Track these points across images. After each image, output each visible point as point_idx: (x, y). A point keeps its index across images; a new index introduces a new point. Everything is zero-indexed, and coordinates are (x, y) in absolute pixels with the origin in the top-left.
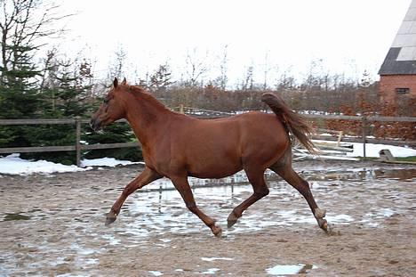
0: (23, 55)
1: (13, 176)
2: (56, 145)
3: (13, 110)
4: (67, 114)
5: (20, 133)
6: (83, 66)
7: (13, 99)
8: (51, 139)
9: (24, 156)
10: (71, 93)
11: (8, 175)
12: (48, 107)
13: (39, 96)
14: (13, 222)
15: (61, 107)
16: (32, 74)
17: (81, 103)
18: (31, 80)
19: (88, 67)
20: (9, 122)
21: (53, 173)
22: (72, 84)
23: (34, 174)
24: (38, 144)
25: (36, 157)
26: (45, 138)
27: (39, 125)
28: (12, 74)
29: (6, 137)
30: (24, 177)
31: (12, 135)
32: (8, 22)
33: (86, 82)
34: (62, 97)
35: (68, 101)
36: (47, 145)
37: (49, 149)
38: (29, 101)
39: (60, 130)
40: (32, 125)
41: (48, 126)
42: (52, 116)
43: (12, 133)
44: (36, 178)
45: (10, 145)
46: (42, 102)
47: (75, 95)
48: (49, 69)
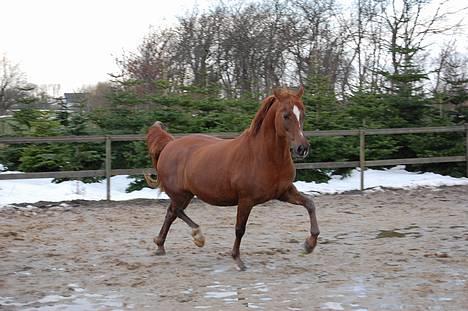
1: (396, 190)
2: (444, 155)
3: (397, 118)
4: (457, 120)
5: (405, 143)
7: (396, 106)
8: (439, 149)
9: (410, 168)
10: (462, 97)
11: (391, 189)
12: (435, 114)
13: (427, 101)
15: (451, 113)
16: (417, 78)
18: (417, 84)
20: (391, 131)
21: (441, 187)
23: (419, 188)
24: (424, 155)
25: (424, 169)
26: (432, 148)
27: (425, 134)
28: (396, 79)
29: (389, 148)
30: (407, 191)
31: (395, 146)
32: (397, 21)
34: (452, 102)
35: (459, 106)
36: (435, 155)
37: (436, 160)
38: (415, 108)
39: (448, 139)
40: (419, 134)
41: (435, 134)
42: (440, 123)
43: (395, 142)
44: (422, 191)
45: (394, 156)
46: (429, 108)
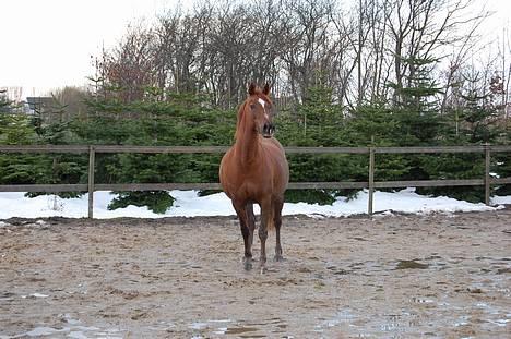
0: (421, 68)
1: (407, 215)
2: (460, 178)
3: (408, 135)
4: (474, 140)
5: (417, 163)
6: (494, 81)
7: (408, 122)
8: (453, 170)
9: (421, 191)
10: (479, 115)
11: (402, 214)
12: (450, 132)
13: (441, 118)
14: (407, 271)
15: (466, 132)
16: (432, 92)
17: (491, 127)
18: (431, 99)
19: (501, 81)
20: (403, 150)
21: (456, 213)
22: (480, 103)
23: (433, 213)
24: (437, 176)
25: (436, 192)
26: (446, 170)
27: (439, 154)
28: (408, 92)
29: (399, 168)
30: (420, 217)
31: (407, 166)
32: (403, 28)
33: (498, 100)
34: (468, 120)
35: (475, 124)
36: (449, 178)
37: (451, 183)
38: (428, 125)
39: (465, 160)
40: (431, 154)
41: (451, 155)
42: (456, 142)
43: (406, 163)
44: (436, 217)
45: (405, 177)
46: (443, 125)
47: (484, 116)
48: (452, 85)
